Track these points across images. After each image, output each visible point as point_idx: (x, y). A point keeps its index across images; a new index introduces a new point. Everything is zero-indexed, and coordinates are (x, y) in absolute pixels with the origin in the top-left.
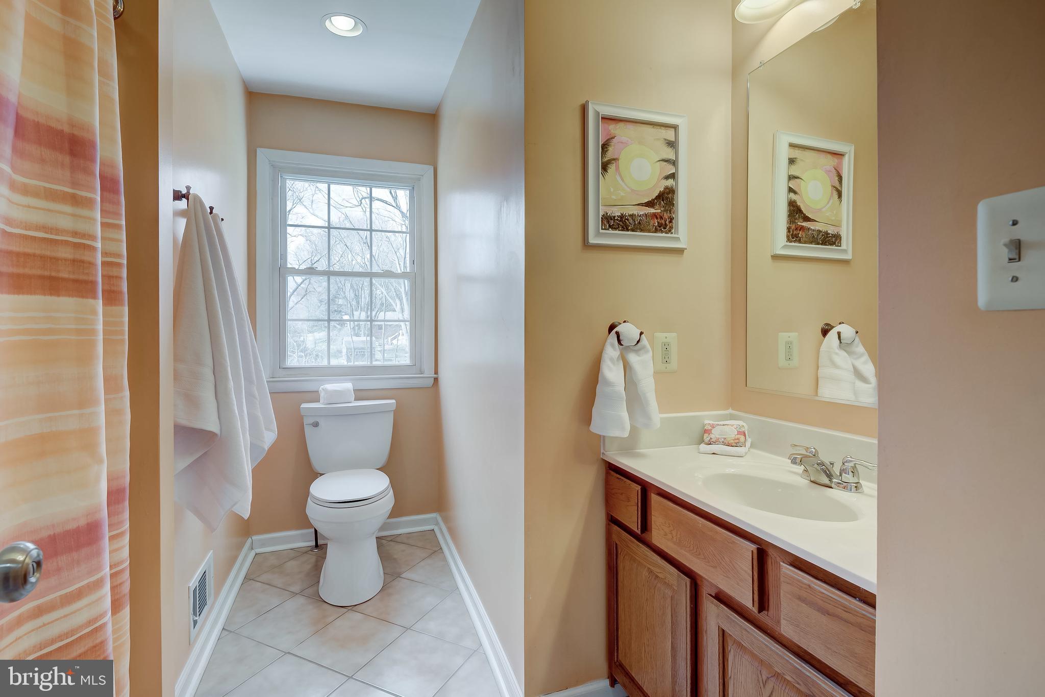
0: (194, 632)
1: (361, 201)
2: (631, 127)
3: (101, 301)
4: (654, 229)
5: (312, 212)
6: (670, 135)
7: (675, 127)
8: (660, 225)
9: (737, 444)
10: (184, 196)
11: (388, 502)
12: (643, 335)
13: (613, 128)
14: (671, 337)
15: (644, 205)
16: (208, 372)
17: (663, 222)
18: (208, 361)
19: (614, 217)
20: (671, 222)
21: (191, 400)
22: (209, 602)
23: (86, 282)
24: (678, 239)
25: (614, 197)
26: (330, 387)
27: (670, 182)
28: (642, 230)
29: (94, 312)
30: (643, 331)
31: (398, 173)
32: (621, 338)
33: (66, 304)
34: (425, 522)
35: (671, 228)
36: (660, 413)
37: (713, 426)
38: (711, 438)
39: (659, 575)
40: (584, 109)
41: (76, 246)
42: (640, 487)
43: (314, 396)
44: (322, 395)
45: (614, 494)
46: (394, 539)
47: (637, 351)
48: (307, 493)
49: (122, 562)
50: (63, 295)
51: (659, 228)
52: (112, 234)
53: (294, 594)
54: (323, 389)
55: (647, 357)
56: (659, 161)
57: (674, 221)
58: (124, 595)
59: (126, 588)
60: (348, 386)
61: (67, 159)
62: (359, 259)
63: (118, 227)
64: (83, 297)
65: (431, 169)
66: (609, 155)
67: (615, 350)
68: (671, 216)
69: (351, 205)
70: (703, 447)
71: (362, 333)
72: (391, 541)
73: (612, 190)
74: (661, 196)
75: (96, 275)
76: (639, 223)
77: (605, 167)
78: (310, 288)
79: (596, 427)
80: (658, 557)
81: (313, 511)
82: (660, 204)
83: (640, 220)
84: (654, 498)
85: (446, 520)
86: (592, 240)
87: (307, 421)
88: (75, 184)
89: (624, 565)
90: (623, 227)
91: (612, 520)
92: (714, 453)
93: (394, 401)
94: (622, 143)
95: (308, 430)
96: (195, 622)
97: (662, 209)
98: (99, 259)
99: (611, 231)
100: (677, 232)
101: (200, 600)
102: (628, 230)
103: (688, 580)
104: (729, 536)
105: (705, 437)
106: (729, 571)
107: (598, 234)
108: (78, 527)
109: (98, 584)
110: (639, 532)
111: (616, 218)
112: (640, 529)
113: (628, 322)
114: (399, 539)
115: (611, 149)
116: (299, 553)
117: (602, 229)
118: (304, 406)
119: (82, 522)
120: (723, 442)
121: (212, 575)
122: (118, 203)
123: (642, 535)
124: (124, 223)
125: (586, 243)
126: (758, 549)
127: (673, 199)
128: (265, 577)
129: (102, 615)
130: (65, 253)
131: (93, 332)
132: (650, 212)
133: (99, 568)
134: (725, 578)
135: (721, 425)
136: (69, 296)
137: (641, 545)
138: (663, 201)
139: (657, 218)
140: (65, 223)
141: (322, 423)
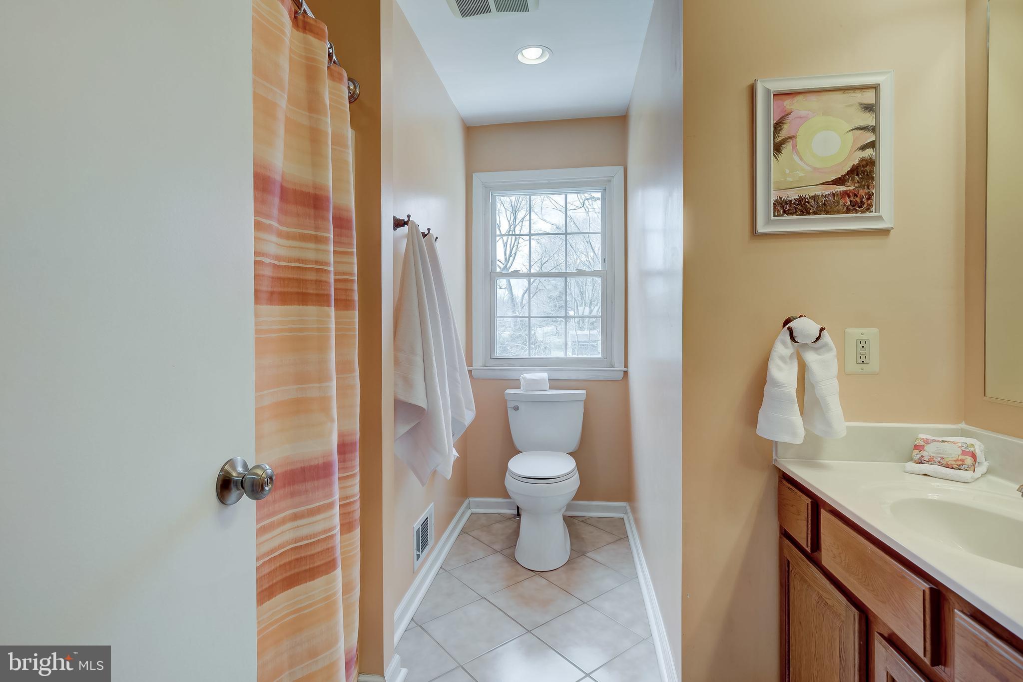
0: (417, 564)
1: (584, 203)
2: (813, 98)
3: (333, 308)
4: (845, 210)
5: (541, 217)
6: (869, 97)
7: (876, 88)
8: (853, 204)
9: (959, 466)
10: (406, 223)
11: (574, 483)
12: (825, 332)
13: (788, 103)
14: (871, 333)
15: (831, 183)
16: (419, 359)
17: (858, 200)
18: (419, 351)
19: (791, 201)
20: (869, 198)
21: (408, 382)
22: (431, 542)
23: (323, 295)
24: (880, 218)
25: (790, 179)
26: (529, 376)
27: (868, 153)
28: (827, 212)
29: (329, 316)
30: (824, 326)
31: (590, 178)
32: (795, 334)
33: (311, 310)
34: (615, 509)
35: (870, 205)
36: (847, 420)
37: (927, 442)
38: (922, 456)
39: (828, 601)
40: (752, 91)
41: (318, 270)
42: (810, 500)
43: (515, 383)
44: (522, 382)
45: (784, 505)
46: (585, 520)
47: (816, 350)
48: (505, 468)
49: (353, 496)
50: (310, 305)
51: (852, 208)
52: (345, 259)
53: (496, 551)
54: (523, 378)
55: (831, 356)
56: (852, 130)
57: (874, 198)
58: (356, 520)
59: (357, 515)
60: (545, 376)
61: (312, 212)
62: (583, 258)
63: (351, 253)
64: (321, 306)
65: (622, 169)
66: (783, 134)
67: (787, 347)
68: (869, 192)
69: (574, 207)
70: (911, 466)
71: (586, 327)
72: (582, 521)
73: (787, 171)
74: (854, 171)
75: (330, 290)
76: (824, 204)
77: (778, 148)
78: (540, 287)
79: (764, 429)
80: (828, 581)
81: (510, 483)
82: (853, 180)
83: (826, 200)
84: (824, 515)
85: (634, 510)
86: (761, 228)
87: (510, 405)
88: (317, 228)
89: (795, 584)
90: (802, 211)
91: (785, 534)
92: (925, 475)
93: (584, 392)
94: (800, 117)
95: (511, 412)
96: (418, 556)
97: (857, 185)
98: (332, 277)
99: (786, 217)
100: (878, 210)
101: (423, 538)
102: (808, 214)
103: (856, 613)
104: (900, 569)
105: (914, 454)
106: (898, 609)
107: (768, 222)
108: (318, 464)
109: (330, 506)
110: (809, 550)
111: (792, 202)
112: (809, 547)
113: (805, 316)
114: (589, 521)
115: (786, 127)
116: (503, 518)
117: (774, 215)
118: (507, 391)
119: (321, 461)
120: (939, 462)
121: (433, 523)
122: (351, 236)
123: (813, 554)
124: (355, 250)
125: (754, 233)
126: (931, 589)
127: (872, 172)
128: (475, 533)
129: (332, 529)
130: (311, 276)
131: (328, 330)
132: (838, 190)
133: (331, 495)
134: (894, 616)
135: (938, 441)
136: (313, 305)
137: (811, 565)
138: (858, 175)
139: (849, 196)
140: (311, 255)
141: (522, 407)
